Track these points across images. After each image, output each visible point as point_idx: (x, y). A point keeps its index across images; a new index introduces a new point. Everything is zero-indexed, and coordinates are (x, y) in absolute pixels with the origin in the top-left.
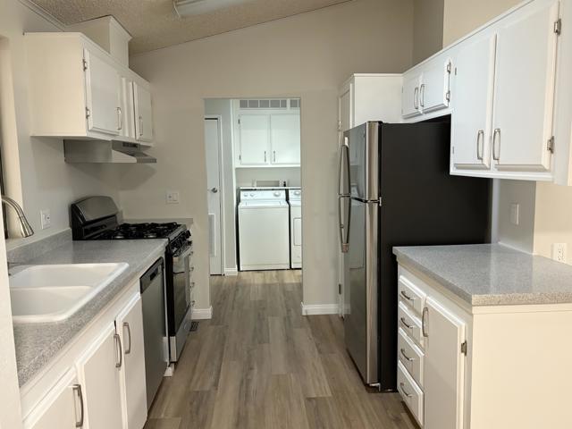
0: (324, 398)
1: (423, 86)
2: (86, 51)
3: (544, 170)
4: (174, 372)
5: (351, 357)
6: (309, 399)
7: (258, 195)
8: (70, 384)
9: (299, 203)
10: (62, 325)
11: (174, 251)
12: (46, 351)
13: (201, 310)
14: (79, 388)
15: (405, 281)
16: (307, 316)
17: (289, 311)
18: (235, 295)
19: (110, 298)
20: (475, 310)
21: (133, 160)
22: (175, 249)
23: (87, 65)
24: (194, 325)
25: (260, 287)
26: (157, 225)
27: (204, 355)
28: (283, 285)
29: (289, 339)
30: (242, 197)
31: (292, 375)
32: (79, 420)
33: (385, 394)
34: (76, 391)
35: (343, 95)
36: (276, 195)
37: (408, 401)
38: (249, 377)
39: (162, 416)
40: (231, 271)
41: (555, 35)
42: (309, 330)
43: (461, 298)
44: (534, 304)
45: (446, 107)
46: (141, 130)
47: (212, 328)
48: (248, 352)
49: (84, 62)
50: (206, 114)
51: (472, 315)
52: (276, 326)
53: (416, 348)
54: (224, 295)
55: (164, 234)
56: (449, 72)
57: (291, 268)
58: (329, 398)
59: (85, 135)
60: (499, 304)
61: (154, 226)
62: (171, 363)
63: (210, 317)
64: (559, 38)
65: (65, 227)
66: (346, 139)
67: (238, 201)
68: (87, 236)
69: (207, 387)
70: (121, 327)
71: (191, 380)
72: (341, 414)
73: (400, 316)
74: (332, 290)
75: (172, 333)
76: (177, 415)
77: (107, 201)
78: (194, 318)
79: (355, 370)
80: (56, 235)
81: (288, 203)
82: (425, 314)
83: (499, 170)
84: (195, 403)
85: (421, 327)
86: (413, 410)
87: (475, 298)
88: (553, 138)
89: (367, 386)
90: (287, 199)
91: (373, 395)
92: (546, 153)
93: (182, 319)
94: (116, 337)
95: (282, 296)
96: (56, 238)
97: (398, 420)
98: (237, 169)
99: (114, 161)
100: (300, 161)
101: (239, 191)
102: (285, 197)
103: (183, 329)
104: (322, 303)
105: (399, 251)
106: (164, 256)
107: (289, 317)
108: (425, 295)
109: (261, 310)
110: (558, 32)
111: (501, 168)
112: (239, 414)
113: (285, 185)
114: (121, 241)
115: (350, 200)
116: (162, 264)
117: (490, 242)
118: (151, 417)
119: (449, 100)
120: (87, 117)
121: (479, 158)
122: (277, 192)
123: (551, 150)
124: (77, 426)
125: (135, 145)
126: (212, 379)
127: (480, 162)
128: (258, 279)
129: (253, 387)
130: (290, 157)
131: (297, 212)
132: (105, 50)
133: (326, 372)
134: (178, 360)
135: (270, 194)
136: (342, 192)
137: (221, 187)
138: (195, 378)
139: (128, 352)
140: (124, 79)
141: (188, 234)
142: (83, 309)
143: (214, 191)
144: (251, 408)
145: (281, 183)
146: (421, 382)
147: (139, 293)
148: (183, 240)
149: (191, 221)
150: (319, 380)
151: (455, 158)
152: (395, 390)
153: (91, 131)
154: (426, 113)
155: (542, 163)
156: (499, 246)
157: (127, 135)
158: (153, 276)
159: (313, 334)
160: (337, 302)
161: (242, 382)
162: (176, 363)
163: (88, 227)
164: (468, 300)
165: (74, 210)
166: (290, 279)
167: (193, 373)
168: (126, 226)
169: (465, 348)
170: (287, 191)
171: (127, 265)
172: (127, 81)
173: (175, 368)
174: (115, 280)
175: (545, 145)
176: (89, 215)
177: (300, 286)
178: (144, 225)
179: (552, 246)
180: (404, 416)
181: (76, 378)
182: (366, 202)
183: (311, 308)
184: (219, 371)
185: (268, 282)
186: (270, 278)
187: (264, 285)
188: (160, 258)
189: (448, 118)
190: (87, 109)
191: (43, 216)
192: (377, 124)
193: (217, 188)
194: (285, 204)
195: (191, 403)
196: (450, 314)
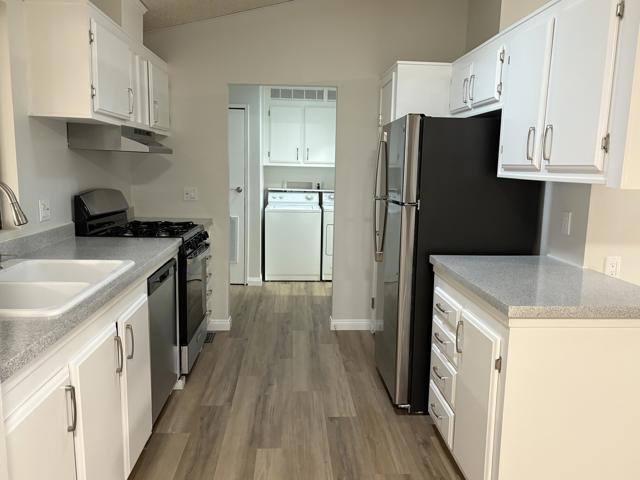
0: (348, 418)
1: (473, 76)
2: (92, 20)
3: (596, 172)
4: (185, 386)
5: (380, 375)
6: (332, 419)
7: (287, 197)
8: (61, 385)
9: (332, 208)
10: (54, 322)
11: (188, 252)
12: (34, 346)
13: (218, 320)
14: (72, 390)
15: (441, 293)
16: (336, 332)
17: (316, 325)
18: (258, 307)
19: (111, 296)
20: (512, 323)
21: (146, 149)
22: (190, 251)
23: (94, 37)
24: (210, 337)
25: (286, 299)
26: (171, 224)
27: (219, 369)
28: (312, 298)
29: (313, 354)
30: (270, 199)
31: (315, 393)
32: (71, 424)
33: (414, 417)
34: (69, 393)
35: (384, 86)
36: (309, 199)
37: (438, 423)
38: (267, 393)
39: (170, 430)
40: (255, 280)
41: (618, 18)
42: (337, 345)
43: (498, 309)
44: (577, 318)
45: (497, 101)
46: (156, 117)
47: (230, 340)
48: (268, 367)
49: (91, 34)
50: (230, 103)
51: (508, 328)
52: (301, 341)
53: (449, 366)
54: (245, 306)
55: (178, 233)
56: (502, 61)
57: (321, 280)
58: (353, 418)
59: (90, 117)
60: (538, 317)
61: (167, 224)
62: (182, 375)
63: (228, 329)
64: (622, 22)
65: (67, 220)
66: (386, 133)
67: (266, 203)
68: (92, 232)
69: (220, 403)
70: (124, 330)
71: (202, 395)
72: (365, 436)
73: (434, 331)
74: (365, 303)
75: (184, 342)
76: (186, 430)
77: (116, 194)
78: (210, 328)
79: (384, 390)
80: (57, 229)
81: (321, 207)
82: (459, 328)
83: (549, 171)
84: (206, 419)
85: (455, 342)
86: (442, 432)
87: (512, 310)
88: (608, 136)
89: (395, 406)
90: (321, 204)
91: (402, 417)
92: (600, 152)
93: (196, 329)
94: (118, 340)
95: (309, 308)
96: (55, 232)
97: (426, 444)
98: (265, 167)
99: (123, 149)
100: (334, 161)
101: (266, 192)
102: (318, 201)
103: (196, 339)
104: (352, 318)
105: (437, 260)
106: (176, 258)
107: (315, 332)
108: (461, 307)
109: (286, 323)
110: (620, 16)
111: (551, 170)
112: (253, 431)
113: (318, 188)
114: (129, 239)
115: (387, 204)
116: (175, 266)
117: (538, 254)
118: (157, 432)
119: (500, 93)
120: (93, 96)
121: (529, 158)
122: (309, 195)
123: (605, 149)
124: (69, 431)
125: (148, 133)
126: (225, 395)
127: (529, 162)
128: (284, 291)
129: (271, 403)
130: (324, 156)
131: (329, 218)
132: (116, 21)
133: (352, 391)
134: (191, 372)
135: (301, 197)
136: (378, 194)
137: (246, 186)
138: (208, 393)
139: (130, 357)
140: (137, 57)
141: (206, 236)
142: (80, 306)
143: (239, 190)
144: (267, 427)
145: (315, 185)
146: (453, 402)
147: (146, 295)
148: (200, 242)
149: (210, 222)
150: (344, 399)
151: (503, 159)
152: (426, 413)
153: (97, 112)
154: (475, 108)
155: (595, 164)
156: (547, 259)
157: (140, 121)
158: (163, 278)
159: (340, 349)
160: (369, 317)
161: (260, 398)
162: (187, 376)
163: (94, 222)
164: (505, 311)
165: (78, 203)
166: (319, 291)
167: (206, 387)
168: (136, 224)
169: (499, 364)
170: (321, 194)
171: (133, 263)
172: (141, 59)
173: (187, 381)
174: (118, 278)
175: (599, 143)
176: (94, 208)
177: (330, 299)
178: (156, 223)
179: (605, 260)
180: (434, 439)
181: (69, 379)
182: (403, 204)
183: (341, 323)
184: (235, 386)
185: (295, 293)
186: (298, 290)
187: (291, 297)
188: (173, 259)
189: (498, 113)
190: (92, 88)
191: (41, 207)
192: (419, 118)
193: (242, 187)
194: (318, 208)
195: (202, 419)
196: (484, 326)
